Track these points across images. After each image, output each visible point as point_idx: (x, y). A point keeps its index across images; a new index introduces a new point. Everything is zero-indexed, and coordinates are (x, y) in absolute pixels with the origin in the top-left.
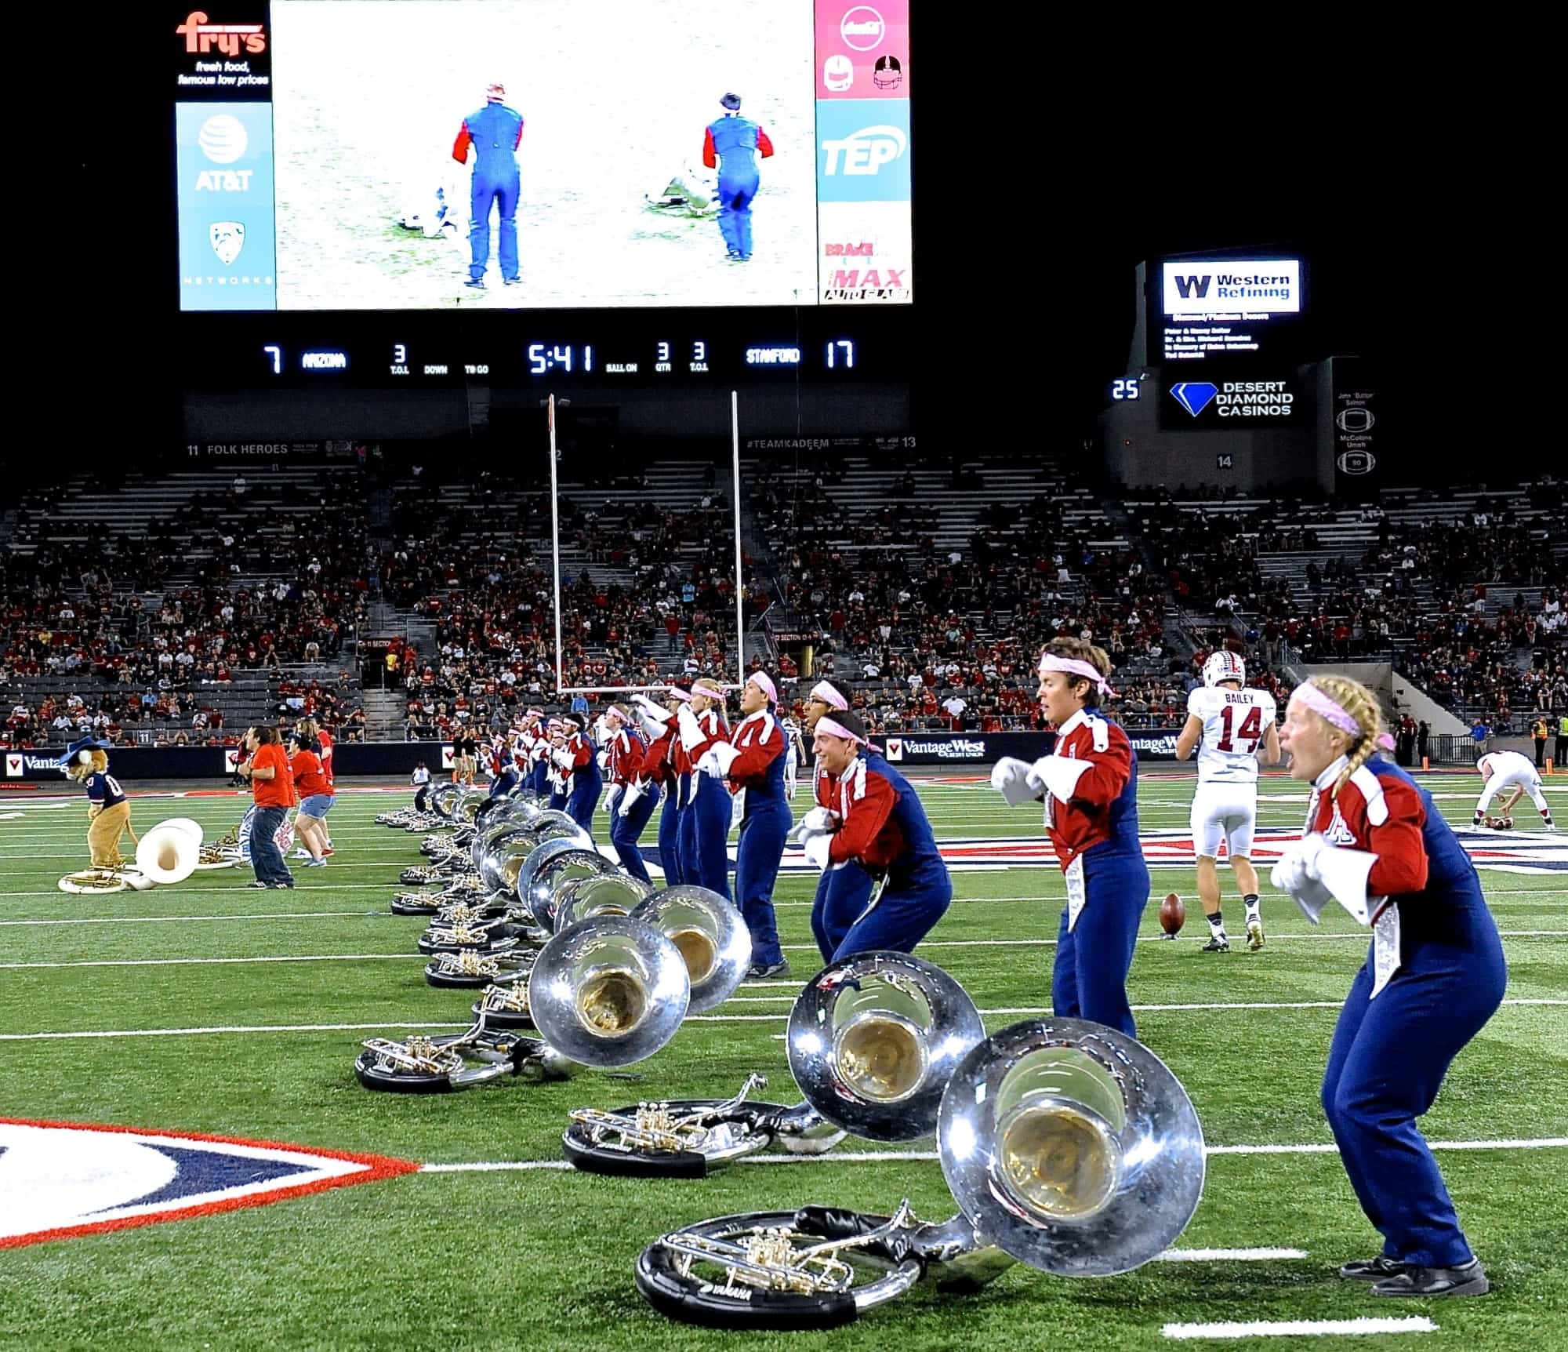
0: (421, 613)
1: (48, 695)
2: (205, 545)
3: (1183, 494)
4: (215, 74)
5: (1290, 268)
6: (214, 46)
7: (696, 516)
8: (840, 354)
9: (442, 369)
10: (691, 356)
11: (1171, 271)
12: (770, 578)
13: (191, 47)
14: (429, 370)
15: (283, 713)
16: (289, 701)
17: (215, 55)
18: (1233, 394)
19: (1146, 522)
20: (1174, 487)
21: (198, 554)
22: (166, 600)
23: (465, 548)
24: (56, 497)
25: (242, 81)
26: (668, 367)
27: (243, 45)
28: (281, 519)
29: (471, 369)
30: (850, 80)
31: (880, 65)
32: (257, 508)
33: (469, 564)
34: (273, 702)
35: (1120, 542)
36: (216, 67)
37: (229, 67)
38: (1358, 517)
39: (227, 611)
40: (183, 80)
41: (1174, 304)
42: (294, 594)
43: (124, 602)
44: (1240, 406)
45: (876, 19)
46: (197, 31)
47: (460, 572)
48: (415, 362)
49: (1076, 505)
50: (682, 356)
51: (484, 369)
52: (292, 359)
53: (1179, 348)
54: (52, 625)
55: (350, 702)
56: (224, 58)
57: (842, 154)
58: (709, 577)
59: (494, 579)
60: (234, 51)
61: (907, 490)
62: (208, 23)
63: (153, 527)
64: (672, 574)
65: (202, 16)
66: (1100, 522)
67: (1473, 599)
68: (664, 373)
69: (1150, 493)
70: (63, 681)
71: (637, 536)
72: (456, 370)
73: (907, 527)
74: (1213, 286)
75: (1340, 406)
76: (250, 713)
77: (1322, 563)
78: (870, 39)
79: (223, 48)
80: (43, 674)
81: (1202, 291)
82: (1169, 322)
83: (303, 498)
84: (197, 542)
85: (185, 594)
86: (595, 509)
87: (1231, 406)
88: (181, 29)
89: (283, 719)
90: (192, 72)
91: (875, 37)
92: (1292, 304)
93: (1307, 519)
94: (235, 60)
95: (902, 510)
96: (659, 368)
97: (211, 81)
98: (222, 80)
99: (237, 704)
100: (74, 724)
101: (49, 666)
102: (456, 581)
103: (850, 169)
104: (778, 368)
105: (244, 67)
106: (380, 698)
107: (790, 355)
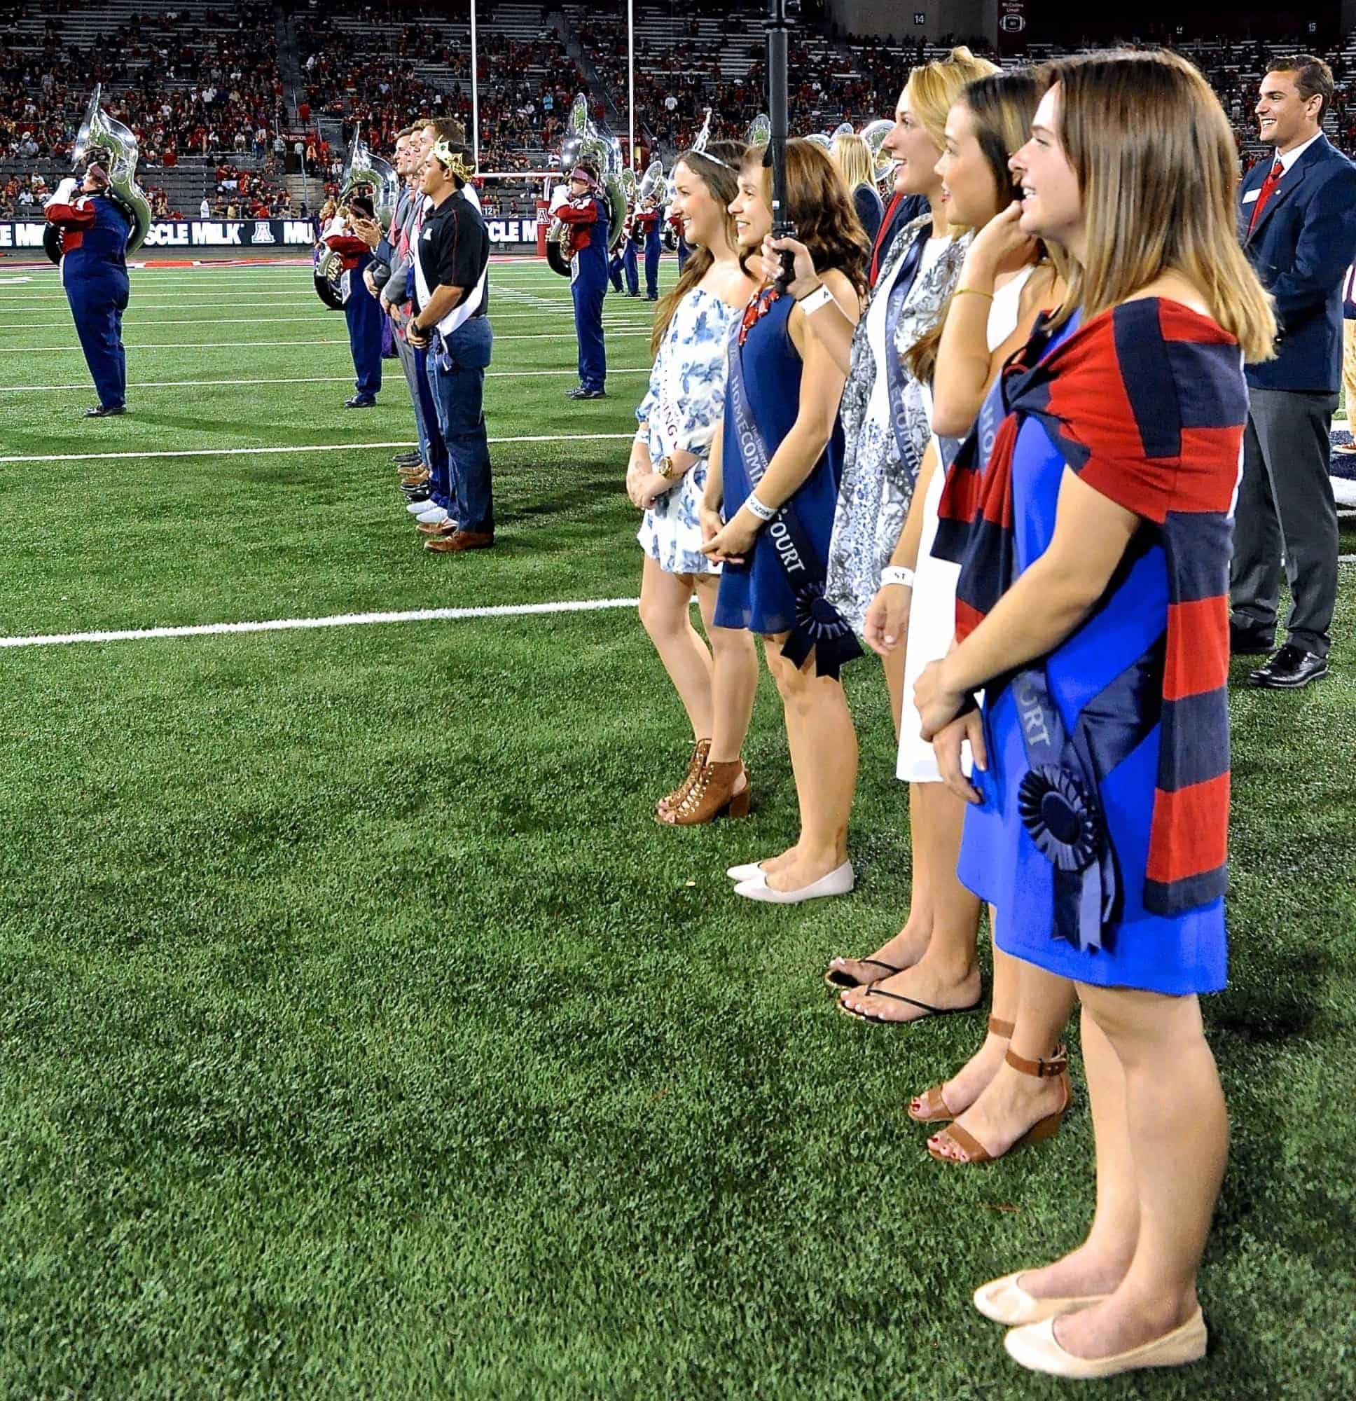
0: (327, 114)
1: (12, 176)
2: (144, 56)
3: (891, 42)
7: (536, 45)
12: (601, 93)
15: (220, 193)
16: (224, 183)
19: (870, 60)
20: (884, 37)
21: (138, 64)
22: (113, 99)
23: (359, 64)
24: (18, 16)
28: (207, 38)
32: (185, 29)
33: (362, 76)
34: (213, 184)
35: (853, 74)
38: (1015, 63)
39: (167, 109)
42: (221, 97)
43: (77, 100)
47: (356, 83)
49: (816, 47)
55: (276, 184)
58: (555, 91)
59: (384, 88)
61: (695, 32)
63: (99, 41)
64: (526, 89)
66: (836, 60)
69: (867, 41)
71: (493, 59)
73: (698, 59)
76: (191, 193)
80: (8, 156)
83: (222, 23)
84: (137, 54)
85: (128, 95)
86: (459, 38)
89: (220, 198)
95: (691, 47)
99: (179, 185)
100: (36, 199)
101: (13, 151)
102: (353, 90)
106: (300, 181)
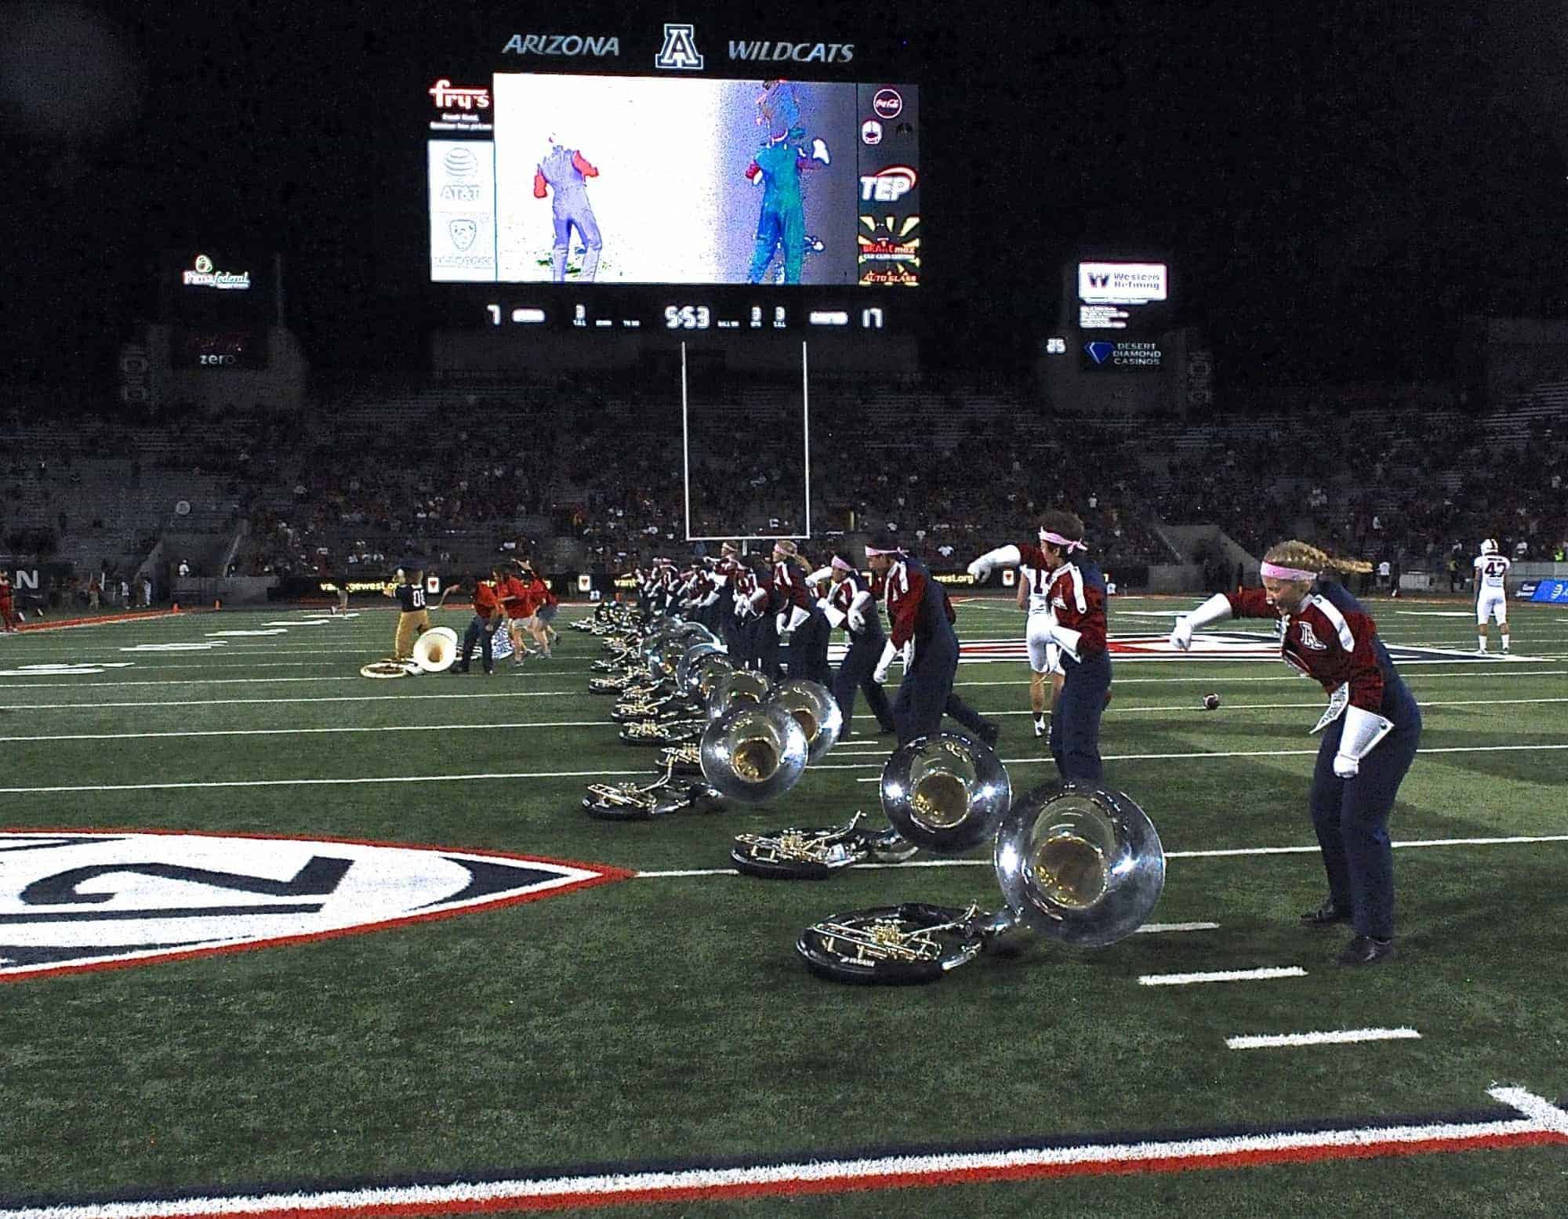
0: (593, 486)
2: (448, 439)
3: (1093, 414)
4: (456, 122)
5: (1160, 270)
6: (455, 103)
7: (777, 423)
8: (873, 318)
9: (608, 323)
10: (773, 317)
11: (1086, 270)
13: (439, 103)
14: (599, 323)
16: (506, 545)
17: (455, 109)
18: (1124, 350)
19: (1068, 432)
20: (1086, 409)
22: (422, 475)
24: (346, 406)
25: (474, 127)
26: (759, 324)
27: (474, 102)
29: (627, 323)
30: (879, 137)
31: (900, 128)
32: (483, 414)
35: (1052, 444)
36: (457, 117)
37: (465, 117)
38: (1200, 431)
39: (464, 484)
40: (434, 125)
41: (1086, 291)
42: (508, 472)
43: (393, 477)
44: (1128, 358)
45: (896, 98)
46: (442, 92)
48: (590, 318)
50: (768, 317)
51: (636, 323)
52: (506, 315)
53: (1090, 319)
54: (345, 493)
56: (462, 111)
57: (874, 188)
60: (468, 106)
61: (916, 408)
62: (450, 88)
63: (412, 426)
64: (762, 462)
65: (447, 83)
67: (1270, 485)
68: (756, 328)
69: (1071, 413)
70: (352, 531)
71: (739, 436)
72: (617, 324)
73: (916, 433)
74: (1111, 282)
75: (1189, 359)
77: (1177, 461)
78: (891, 111)
79: (461, 104)
80: (338, 525)
81: (1104, 282)
82: (1084, 303)
84: (443, 437)
85: (434, 472)
87: (1122, 358)
88: (432, 91)
90: (439, 120)
91: (897, 109)
92: (1161, 294)
93: (1169, 433)
94: (470, 112)
96: (753, 324)
97: (452, 127)
98: (461, 126)
101: (342, 520)
102: (617, 465)
103: (879, 196)
104: (832, 328)
105: (475, 118)
107: (840, 318)
